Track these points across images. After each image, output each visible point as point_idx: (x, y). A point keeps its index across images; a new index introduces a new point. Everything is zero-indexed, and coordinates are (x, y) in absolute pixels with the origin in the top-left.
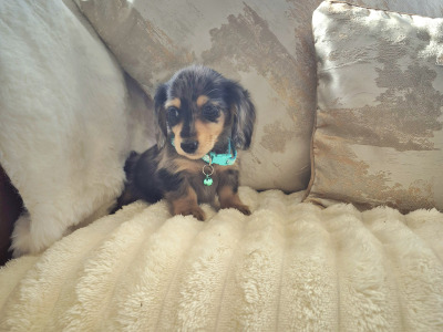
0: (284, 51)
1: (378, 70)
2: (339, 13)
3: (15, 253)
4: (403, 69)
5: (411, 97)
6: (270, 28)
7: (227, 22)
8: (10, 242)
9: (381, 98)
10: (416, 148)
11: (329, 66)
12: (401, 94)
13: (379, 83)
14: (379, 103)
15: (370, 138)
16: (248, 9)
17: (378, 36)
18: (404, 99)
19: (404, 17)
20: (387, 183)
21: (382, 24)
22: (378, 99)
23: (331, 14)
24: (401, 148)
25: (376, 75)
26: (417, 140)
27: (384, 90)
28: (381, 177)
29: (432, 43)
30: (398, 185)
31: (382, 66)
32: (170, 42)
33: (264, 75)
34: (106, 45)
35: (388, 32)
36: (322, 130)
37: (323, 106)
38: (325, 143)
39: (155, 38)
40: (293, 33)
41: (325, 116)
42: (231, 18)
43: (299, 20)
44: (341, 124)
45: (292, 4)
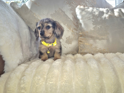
0: (69, 19)
1: (93, 21)
2: (82, 8)
3: (5, 72)
4: (99, 20)
6: (66, 13)
7: (54, 12)
9: (94, 28)
10: (104, 39)
11: (81, 21)
12: (99, 26)
13: (93, 24)
14: (94, 29)
15: (92, 37)
16: (59, 9)
17: (92, 13)
18: (100, 28)
19: (98, 8)
20: (97, 49)
21: (92, 10)
22: (93, 28)
23: (80, 9)
24: (100, 39)
25: (92, 22)
26: (103, 37)
27: (94, 26)
28: (96, 47)
29: (105, 14)
30: (100, 49)
31: (94, 20)
33: (65, 25)
35: (94, 12)
36: (81, 37)
37: (80, 31)
38: (82, 40)
39: (36, 17)
40: (71, 14)
41: (81, 34)
42: (56, 11)
43: (72, 11)
44: (85, 35)
45: (70, 7)
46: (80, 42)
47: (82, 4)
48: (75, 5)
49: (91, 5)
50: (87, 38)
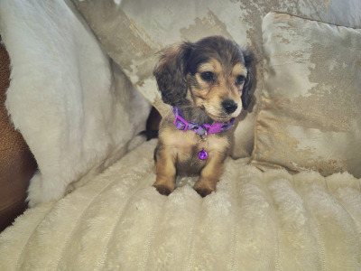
1: (310, 69)
3: (30, 204)
4: (331, 68)
5: (334, 91)
6: (228, 30)
7: (193, 23)
8: (26, 195)
9: (312, 91)
10: (336, 130)
11: (274, 63)
12: (328, 88)
13: (311, 79)
14: (310, 94)
15: (300, 119)
16: (211, 13)
17: (312, 42)
18: (330, 92)
20: (312, 156)
22: (309, 91)
24: (324, 130)
25: (309, 73)
26: (336, 125)
27: (314, 85)
28: (308, 152)
30: (320, 157)
31: (313, 66)
32: (149, 37)
34: (96, 37)
36: (264, 112)
37: (266, 93)
38: (266, 122)
39: (136, 33)
40: (245, 34)
41: (268, 101)
42: (197, 20)
43: (250, 24)
44: (280, 108)
45: (245, 11)
46: (260, 127)
47: (284, 5)
48: (262, 5)
49: (313, 11)
50: (285, 119)
